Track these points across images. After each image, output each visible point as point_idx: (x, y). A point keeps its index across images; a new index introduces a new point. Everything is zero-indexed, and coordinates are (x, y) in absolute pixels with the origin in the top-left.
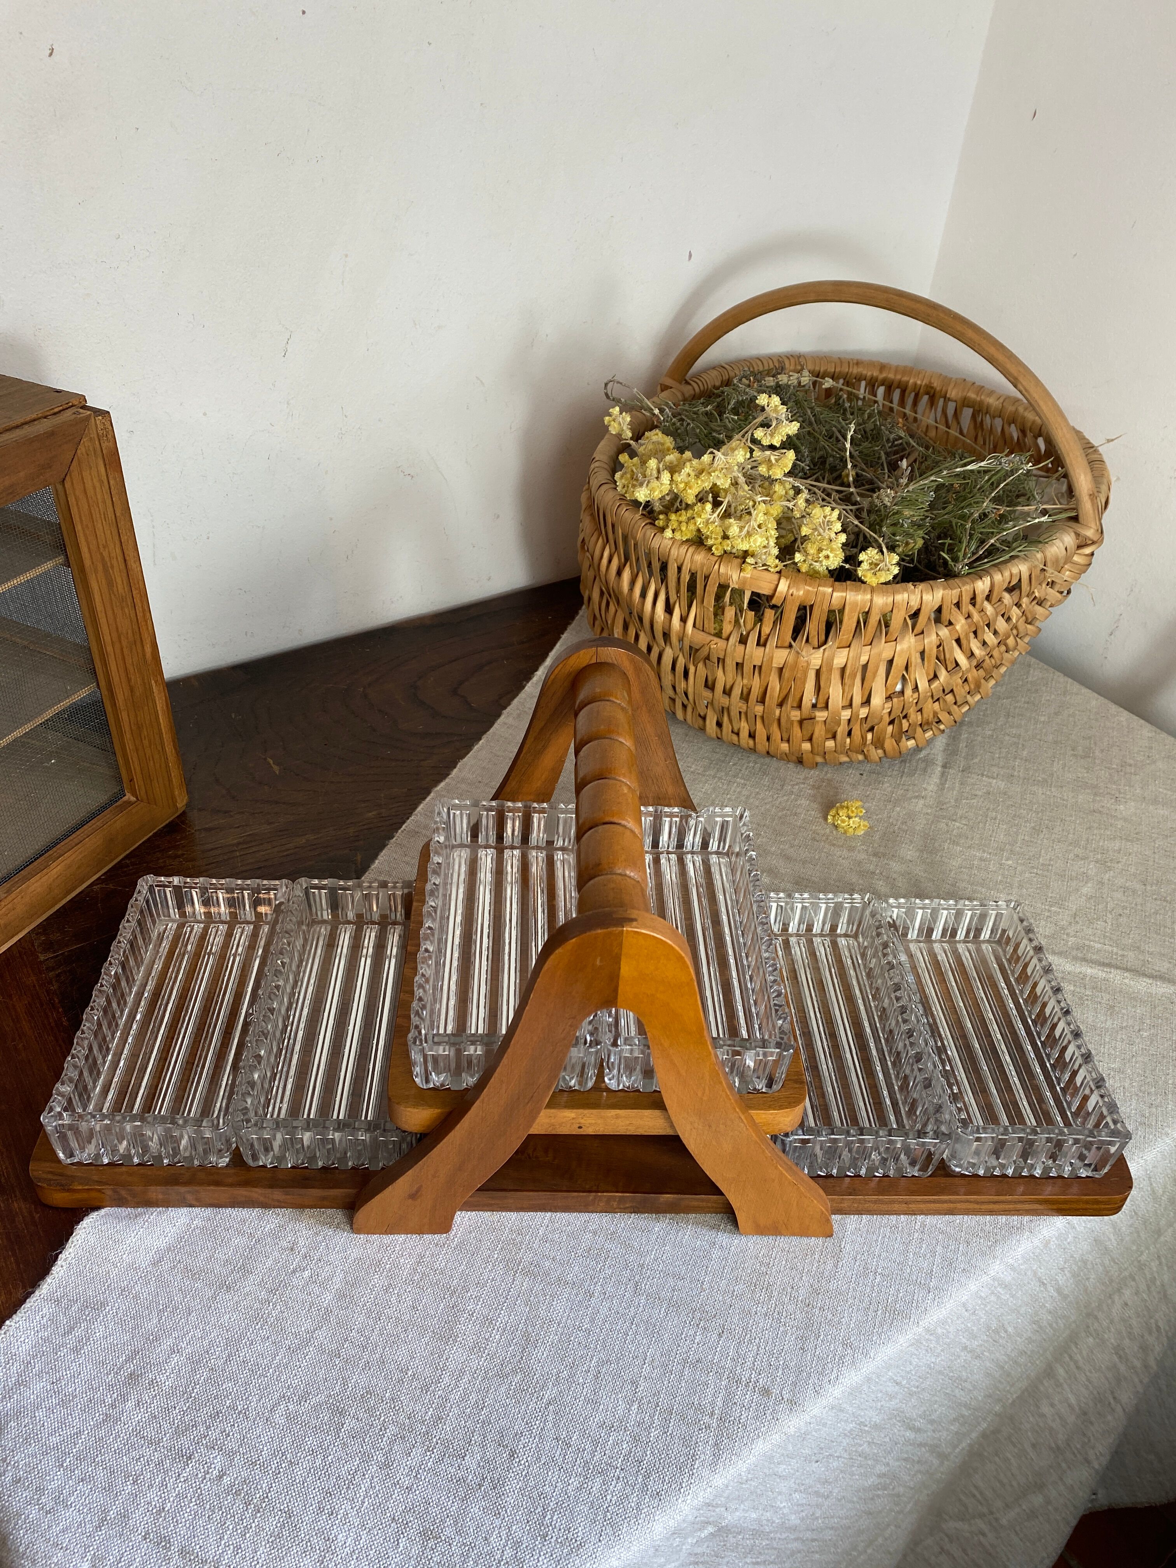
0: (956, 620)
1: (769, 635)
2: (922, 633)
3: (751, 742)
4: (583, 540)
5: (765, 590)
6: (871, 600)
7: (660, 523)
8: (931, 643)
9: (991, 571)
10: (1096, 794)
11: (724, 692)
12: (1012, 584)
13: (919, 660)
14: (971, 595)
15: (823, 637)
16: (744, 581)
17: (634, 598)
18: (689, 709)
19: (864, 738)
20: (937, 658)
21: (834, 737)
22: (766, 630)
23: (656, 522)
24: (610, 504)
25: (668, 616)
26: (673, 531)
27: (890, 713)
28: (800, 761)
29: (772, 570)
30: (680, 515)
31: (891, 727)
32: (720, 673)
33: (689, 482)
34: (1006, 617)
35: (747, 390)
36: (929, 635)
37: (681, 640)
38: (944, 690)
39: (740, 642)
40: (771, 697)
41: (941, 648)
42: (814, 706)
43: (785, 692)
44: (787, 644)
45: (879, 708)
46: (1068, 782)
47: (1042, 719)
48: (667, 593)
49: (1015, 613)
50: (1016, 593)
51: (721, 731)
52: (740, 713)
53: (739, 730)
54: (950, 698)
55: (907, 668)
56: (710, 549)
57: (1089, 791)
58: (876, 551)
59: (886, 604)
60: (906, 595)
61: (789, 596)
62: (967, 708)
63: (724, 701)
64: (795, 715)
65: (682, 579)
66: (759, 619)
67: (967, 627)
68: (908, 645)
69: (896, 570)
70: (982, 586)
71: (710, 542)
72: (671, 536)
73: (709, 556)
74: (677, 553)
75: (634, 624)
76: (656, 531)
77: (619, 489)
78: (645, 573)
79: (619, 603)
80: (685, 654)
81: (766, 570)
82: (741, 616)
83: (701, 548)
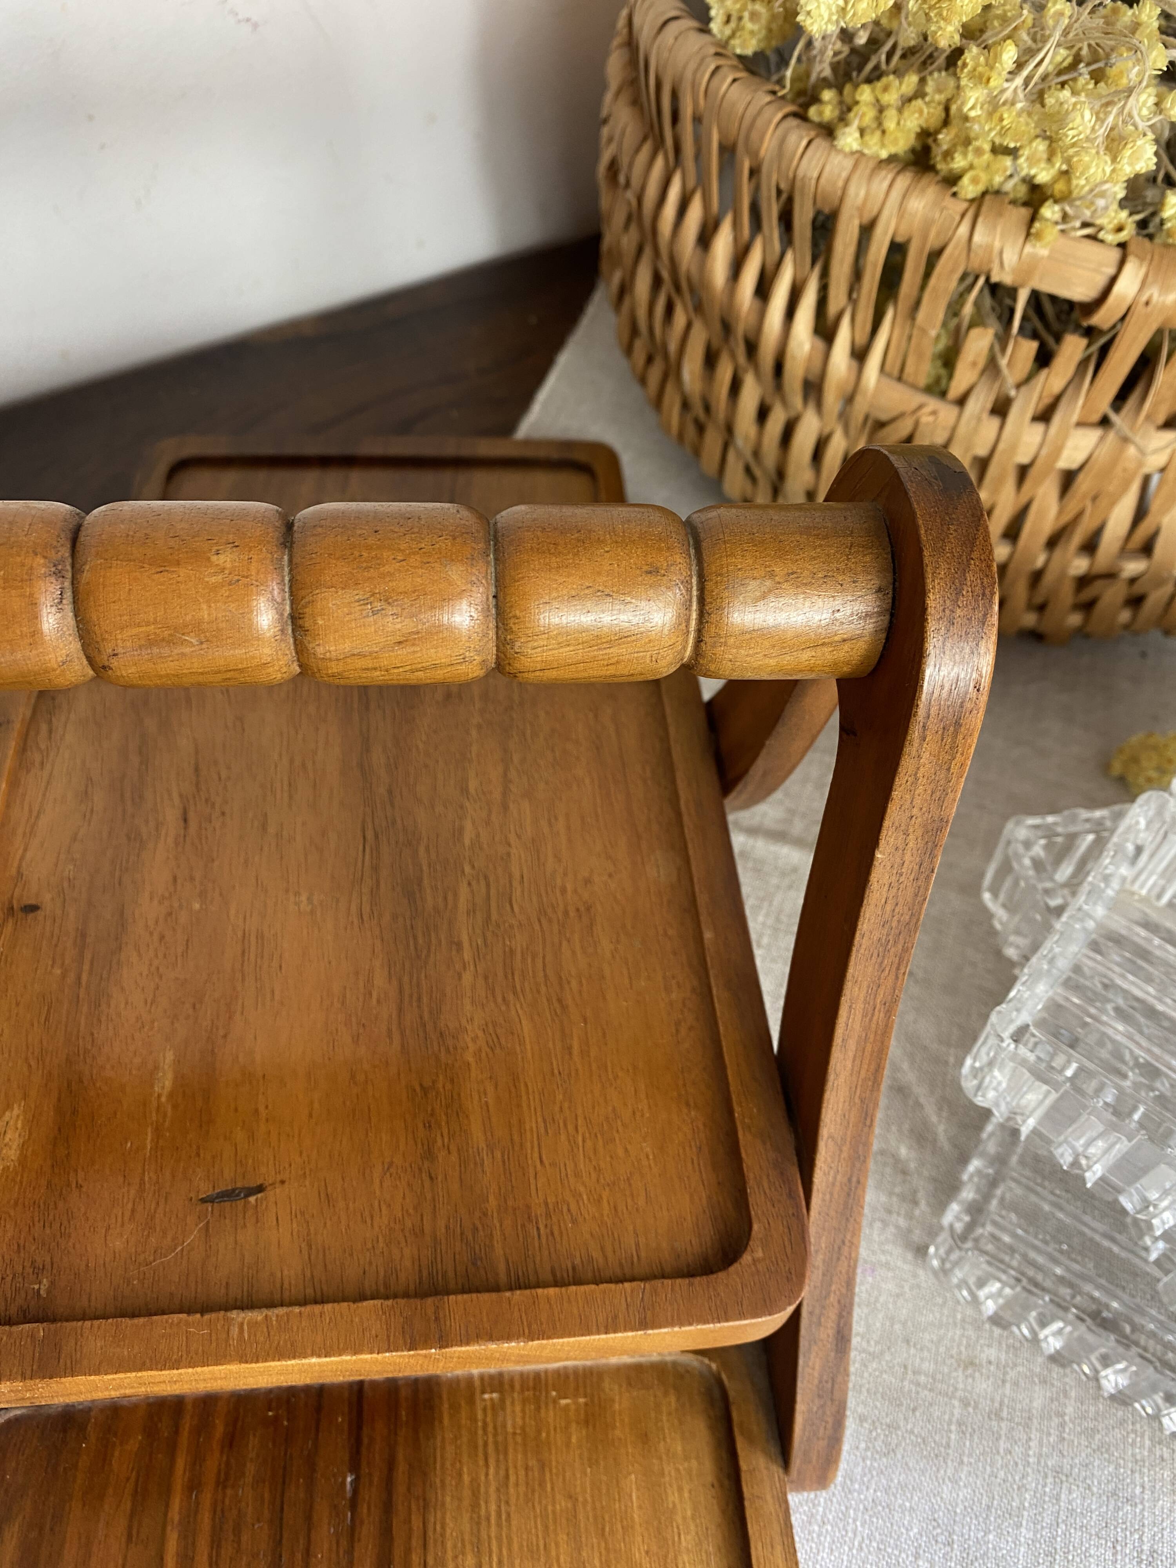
1: (1061, 395)
4: (615, 159)
5: (1077, 291)
7: (822, 111)
16: (1029, 268)
21: (1136, 604)
22: (1059, 383)
23: (813, 112)
24: (692, 66)
25: (820, 344)
26: (862, 132)
29: (1106, 238)
30: (886, 89)
37: (850, 399)
39: (993, 411)
40: (1034, 529)
43: (1067, 518)
44: (1096, 417)
48: (823, 292)
56: (952, 180)
61: (1140, 309)
64: (1077, 566)
66: (1044, 359)
71: (959, 162)
72: (855, 146)
73: (949, 201)
74: (862, 193)
75: (733, 356)
76: (813, 134)
77: (714, 26)
78: (771, 239)
79: (699, 308)
80: (853, 431)
81: (1088, 237)
82: (1003, 349)
83: (928, 178)
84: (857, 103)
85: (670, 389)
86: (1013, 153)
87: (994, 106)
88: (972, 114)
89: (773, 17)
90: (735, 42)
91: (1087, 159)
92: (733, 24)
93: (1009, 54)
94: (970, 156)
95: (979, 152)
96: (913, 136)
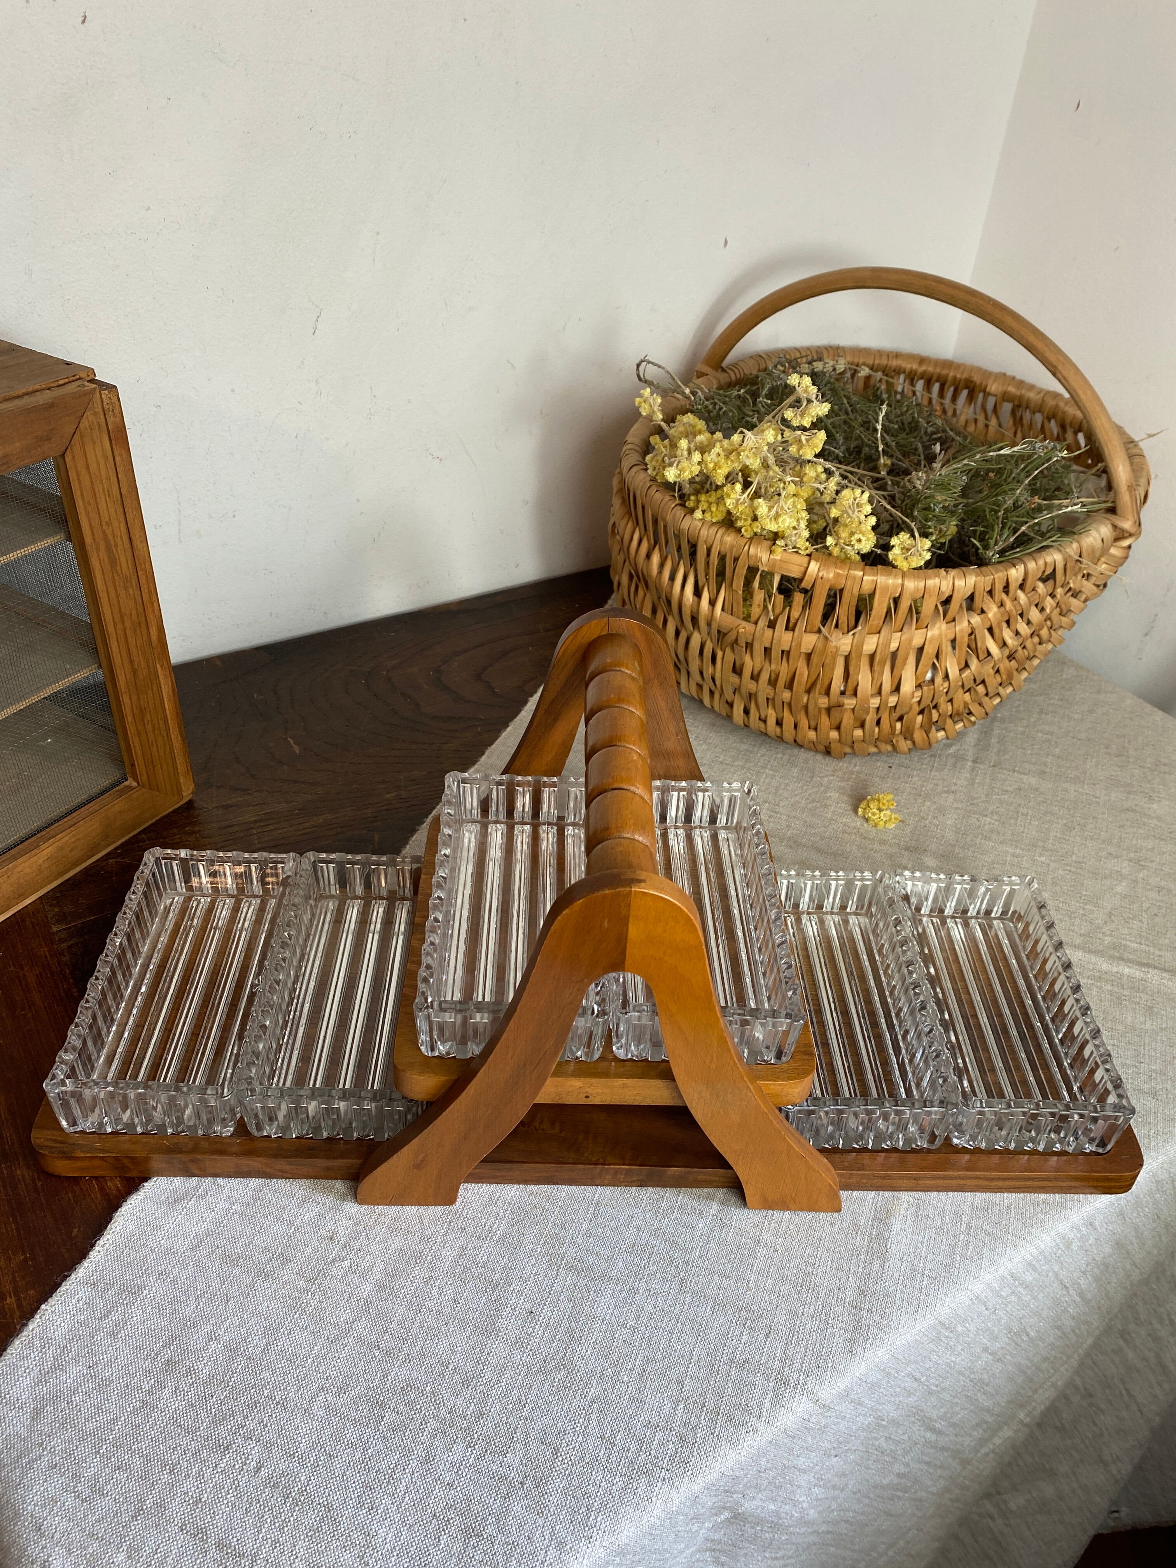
0: (989, 608)
1: (798, 620)
2: (954, 620)
3: (778, 729)
4: (614, 524)
5: (795, 573)
6: (903, 585)
7: (690, 504)
8: (962, 631)
9: (1025, 559)
10: (1129, 793)
11: (752, 678)
12: (1046, 573)
13: (950, 648)
14: (1004, 584)
15: (852, 623)
16: (774, 564)
17: (663, 580)
18: (717, 696)
19: (892, 728)
20: (969, 647)
21: (862, 725)
22: (795, 614)
23: (687, 504)
24: (641, 484)
25: (696, 599)
26: (704, 512)
27: (919, 702)
28: (828, 752)
29: (802, 553)
30: (710, 497)
31: (920, 718)
32: (747, 658)
33: (719, 462)
34: (1040, 607)
35: (782, 376)
36: (960, 623)
37: (709, 624)
38: (975, 680)
39: (769, 627)
40: (799, 683)
41: (973, 636)
42: (843, 693)
43: (813, 678)
44: (816, 629)
45: (909, 696)
46: (1101, 780)
47: (1076, 716)
48: (696, 577)
49: (1049, 603)
50: (1050, 583)
51: (748, 718)
52: (768, 699)
53: (766, 717)
54: (981, 689)
55: (937, 657)
56: (739, 530)
57: (1122, 789)
58: (908, 536)
59: (918, 590)
60: (937, 580)
61: (819, 581)
62: (998, 700)
63: (752, 686)
64: (823, 702)
65: (711, 561)
66: (788, 603)
67: (999, 616)
68: (939, 630)
69: (928, 556)
70: (1015, 573)
71: (740, 524)
72: (701, 517)
73: (739, 538)
74: (706, 535)
75: (662, 608)
76: (686, 512)
78: (674, 556)
79: (648, 588)
80: (714, 639)
81: (796, 552)
82: (770, 601)
83: (731, 530)
84: (699, 501)
93: (739, 486)
94: (742, 521)
96: (724, 514)
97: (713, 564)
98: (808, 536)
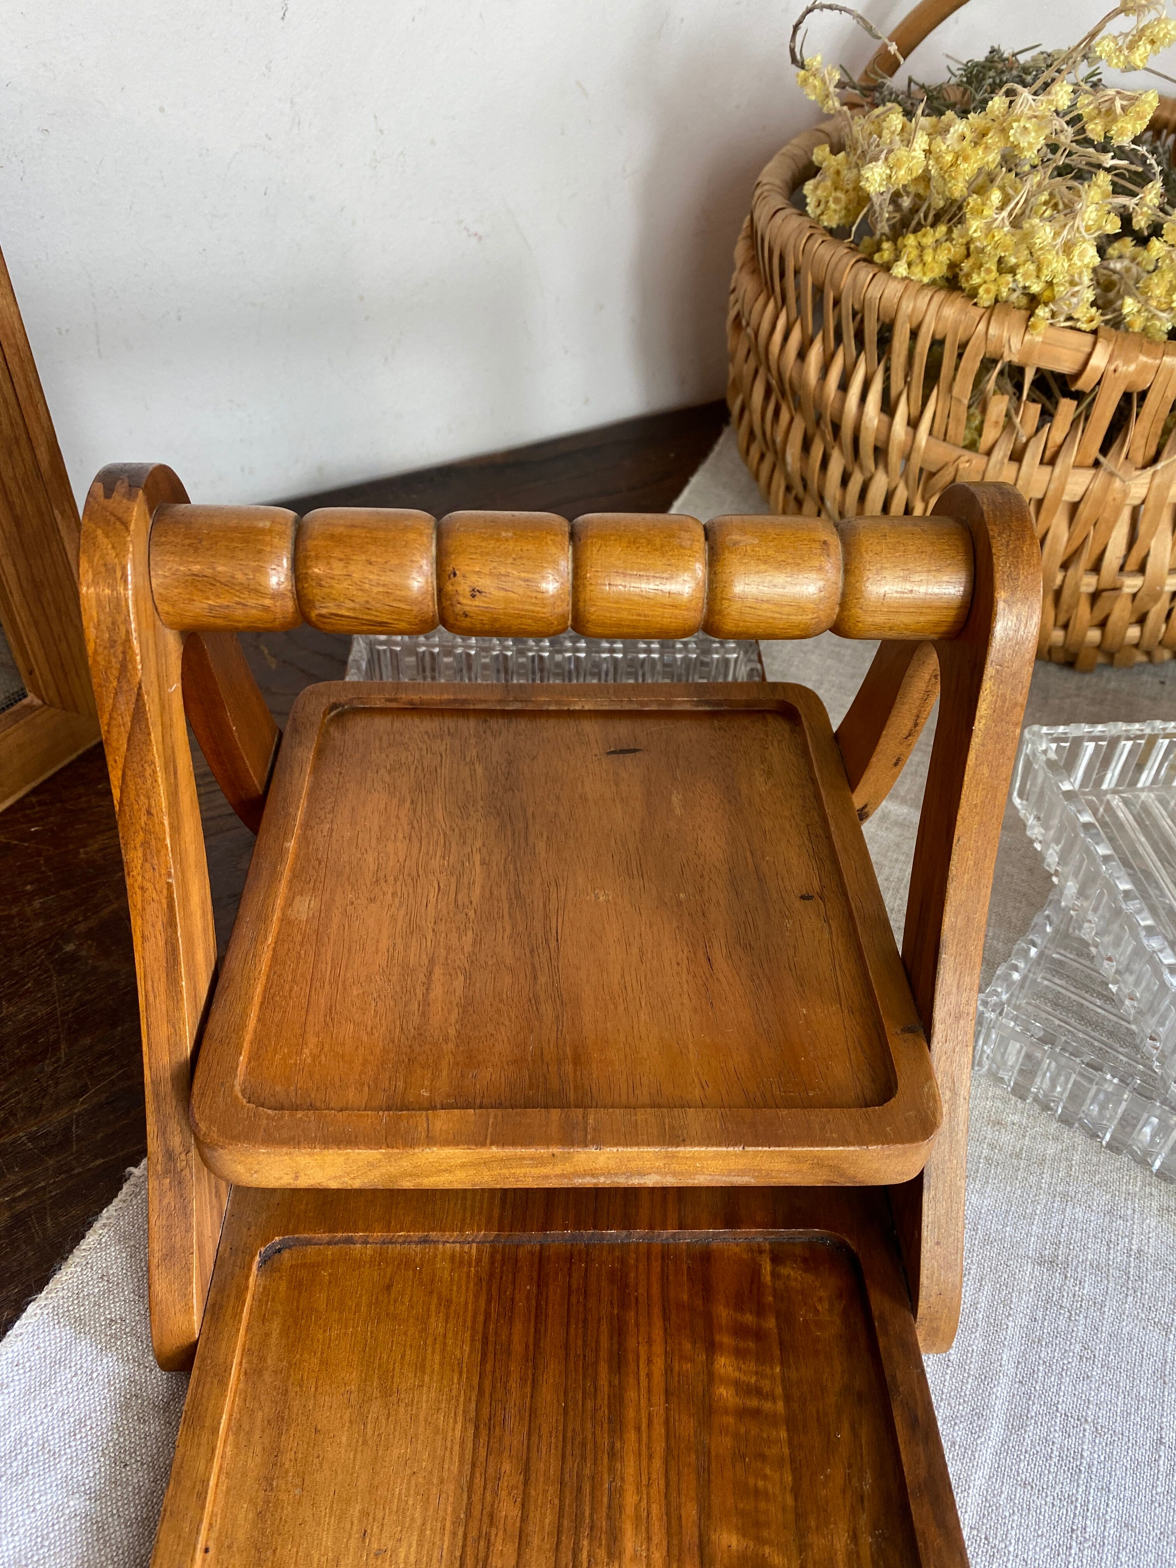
1: (1061, 447)
5: (1066, 367)
7: (884, 255)
15: (1152, 450)
16: (1028, 351)
17: (827, 390)
21: (1141, 621)
22: (1058, 437)
23: (876, 257)
24: (793, 237)
25: (885, 418)
26: (910, 265)
28: (1070, 662)
29: (1082, 327)
30: (924, 235)
33: (964, 150)
37: (907, 458)
39: (1011, 457)
40: (1052, 553)
42: (1123, 568)
43: (1076, 544)
44: (1091, 461)
48: (887, 380)
56: (972, 294)
61: (1110, 375)
64: (1088, 583)
65: (918, 351)
66: (1046, 417)
71: (976, 280)
72: (905, 274)
73: (971, 308)
74: (911, 306)
75: (824, 438)
76: (876, 270)
77: (809, 209)
78: (850, 345)
79: (798, 406)
80: (911, 482)
81: (1071, 328)
82: (1017, 413)
83: (955, 294)
84: (905, 246)
85: (777, 474)
86: (1013, 271)
87: (989, 229)
88: (975, 235)
89: (850, 201)
90: (824, 217)
91: (1050, 257)
92: (822, 207)
93: (996, 196)
94: (983, 274)
95: (989, 271)
96: (945, 268)
97: (922, 355)
98: (1092, 299)
